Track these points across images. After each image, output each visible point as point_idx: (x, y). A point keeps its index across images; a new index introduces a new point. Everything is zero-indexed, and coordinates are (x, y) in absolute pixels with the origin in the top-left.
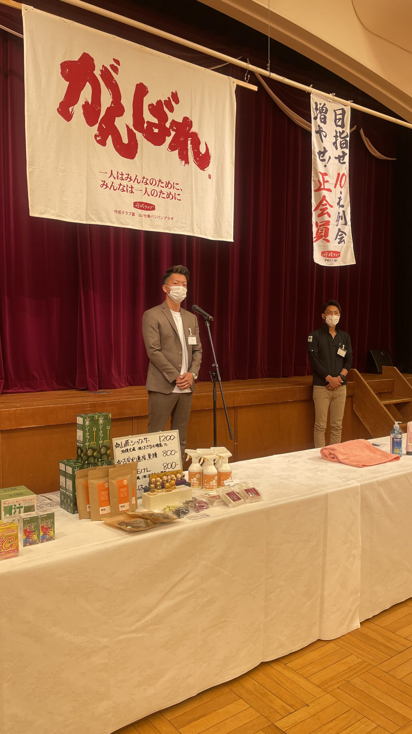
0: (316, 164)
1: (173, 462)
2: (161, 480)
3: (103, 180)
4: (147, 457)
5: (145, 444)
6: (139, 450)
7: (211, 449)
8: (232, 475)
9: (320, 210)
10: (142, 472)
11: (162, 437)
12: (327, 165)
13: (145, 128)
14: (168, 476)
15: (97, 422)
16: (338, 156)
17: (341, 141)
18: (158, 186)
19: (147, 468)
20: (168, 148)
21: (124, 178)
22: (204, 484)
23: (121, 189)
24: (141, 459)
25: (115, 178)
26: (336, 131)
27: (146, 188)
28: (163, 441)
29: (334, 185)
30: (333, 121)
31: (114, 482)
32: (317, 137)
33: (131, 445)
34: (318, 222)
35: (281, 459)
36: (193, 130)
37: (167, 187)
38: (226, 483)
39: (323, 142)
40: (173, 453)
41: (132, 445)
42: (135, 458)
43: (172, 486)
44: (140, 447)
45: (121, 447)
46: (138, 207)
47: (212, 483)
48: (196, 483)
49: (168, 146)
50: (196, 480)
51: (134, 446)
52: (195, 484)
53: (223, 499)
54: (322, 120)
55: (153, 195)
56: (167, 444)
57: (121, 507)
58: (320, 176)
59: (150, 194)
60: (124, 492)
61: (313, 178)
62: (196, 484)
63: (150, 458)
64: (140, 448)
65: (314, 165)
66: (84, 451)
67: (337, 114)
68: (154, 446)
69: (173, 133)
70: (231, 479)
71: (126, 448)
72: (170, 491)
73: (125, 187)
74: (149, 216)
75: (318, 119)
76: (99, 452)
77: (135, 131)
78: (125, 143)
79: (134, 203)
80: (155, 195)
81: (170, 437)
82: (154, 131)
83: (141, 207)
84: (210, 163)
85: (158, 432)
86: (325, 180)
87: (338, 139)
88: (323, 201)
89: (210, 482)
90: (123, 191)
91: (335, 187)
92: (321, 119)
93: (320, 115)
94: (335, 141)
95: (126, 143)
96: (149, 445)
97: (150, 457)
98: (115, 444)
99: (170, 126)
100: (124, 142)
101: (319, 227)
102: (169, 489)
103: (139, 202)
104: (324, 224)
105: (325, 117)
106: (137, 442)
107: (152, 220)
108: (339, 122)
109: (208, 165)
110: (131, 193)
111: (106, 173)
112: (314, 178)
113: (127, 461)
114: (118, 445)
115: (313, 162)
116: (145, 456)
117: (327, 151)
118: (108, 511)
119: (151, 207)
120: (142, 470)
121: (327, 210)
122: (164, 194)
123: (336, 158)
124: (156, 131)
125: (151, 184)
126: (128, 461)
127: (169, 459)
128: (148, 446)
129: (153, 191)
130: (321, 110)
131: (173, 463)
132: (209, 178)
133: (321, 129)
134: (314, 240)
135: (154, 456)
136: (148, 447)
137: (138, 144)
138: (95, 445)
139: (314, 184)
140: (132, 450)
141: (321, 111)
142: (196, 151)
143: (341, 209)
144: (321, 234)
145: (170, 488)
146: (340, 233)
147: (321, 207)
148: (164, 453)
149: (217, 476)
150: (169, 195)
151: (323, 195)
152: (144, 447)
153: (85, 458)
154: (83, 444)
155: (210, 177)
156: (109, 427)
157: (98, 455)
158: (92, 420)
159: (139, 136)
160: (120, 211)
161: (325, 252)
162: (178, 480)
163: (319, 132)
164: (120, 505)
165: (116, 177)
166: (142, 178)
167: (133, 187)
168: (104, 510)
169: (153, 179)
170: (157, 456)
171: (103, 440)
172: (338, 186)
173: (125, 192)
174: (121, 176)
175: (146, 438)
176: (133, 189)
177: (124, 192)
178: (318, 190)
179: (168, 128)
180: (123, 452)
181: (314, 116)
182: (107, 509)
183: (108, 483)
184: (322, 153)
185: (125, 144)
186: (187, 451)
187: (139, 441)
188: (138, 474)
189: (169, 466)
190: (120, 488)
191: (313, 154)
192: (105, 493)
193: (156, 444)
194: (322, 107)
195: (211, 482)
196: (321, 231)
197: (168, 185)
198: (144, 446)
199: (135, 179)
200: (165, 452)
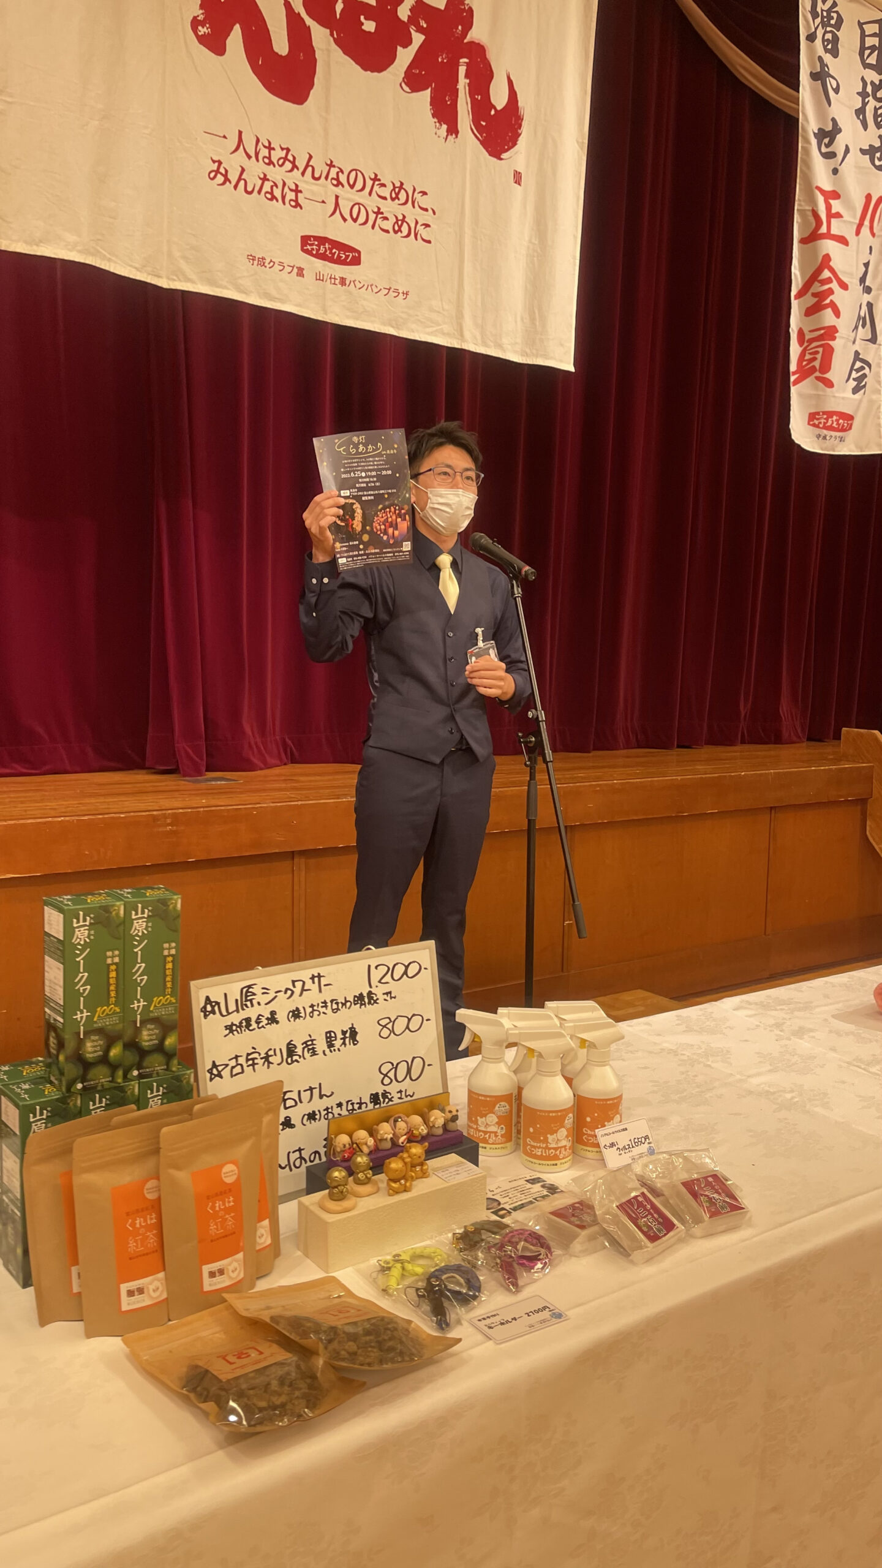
0: (808, 165)
1: (414, 1058)
2: (371, 1141)
3: (216, 158)
4: (321, 1045)
5: (313, 996)
6: (292, 1020)
7: (550, 1008)
8: (623, 1107)
9: (814, 295)
10: (301, 1102)
11: (376, 967)
12: (839, 168)
13: (338, 16)
14: (396, 1121)
15: (121, 928)
16: (868, 148)
17: (875, 107)
18: (370, 194)
19: (320, 1084)
20: (403, 80)
21: (274, 159)
22: (525, 1141)
23: (267, 192)
24: (300, 1053)
25: (249, 157)
26: (863, 79)
27: (337, 197)
28: (380, 982)
29: (855, 227)
30: (856, 52)
31: (183, 1176)
32: (814, 91)
33: (262, 1003)
34: (806, 331)
35: (750, 1016)
36: (476, 34)
37: (397, 200)
38: (604, 1136)
39: (830, 105)
40: (415, 1023)
41: (266, 1004)
42: (278, 1052)
43: (412, 1167)
44: (297, 1009)
45: (224, 1013)
46: (314, 252)
47: (553, 1140)
48: (496, 1133)
49: (403, 75)
50: (497, 1123)
51: (271, 1007)
52: (493, 1135)
53: (605, 1226)
54: (828, 45)
55: (355, 220)
56: (393, 995)
57: (212, 1274)
58: (821, 199)
59: (347, 216)
60: (222, 1213)
61: (799, 205)
62: (496, 1136)
63: (333, 1046)
64: (296, 1014)
65: (804, 168)
66: (70, 1045)
67: (866, 34)
68: (346, 1001)
69: (418, 39)
70: (620, 1122)
71: (243, 1014)
72: (406, 1190)
73: (277, 187)
74: (343, 281)
75: (818, 42)
76: (132, 1045)
77: (309, 21)
78: (280, 53)
79: (302, 237)
80: (362, 219)
81: (407, 967)
82: (363, 27)
83: (321, 251)
84: (520, 138)
85: (363, 953)
86: (833, 211)
87: (868, 101)
88: (823, 271)
89: (549, 1136)
90: (271, 200)
91: (858, 233)
92: (826, 43)
93: (823, 31)
94: (860, 105)
95: (283, 55)
96: (328, 1001)
97: (330, 1045)
98: (202, 1004)
99: (409, 16)
100: (276, 49)
101: (806, 344)
102: (400, 1183)
103: (316, 238)
104: (822, 335)
105: (836, 39)
106: (287, 989)
107: (350, 293)
108: (871, 57)
109: (515, 144)
110: (295, 207)
111: (225, 137)
112: (803, 203)
113: (245, 1065)
114: (210, 1007)
115: (801, 158)
116: (312, 1041)
117: (840, 131)
118: (158, 1293)
119: (351, 255)
120: (302, 1093)
121: (831, 297)
122: (386, 219)
123: (863, 152)
124: (369, 26)
125: (352, 187)
126: (250, 1062)
127: (400, 1049)
128: (325, 1002)
129: (357, 206)
130: (825, 17)
131: (415, 1060)
132: (516, 182)
133: (826, 69)
134: (792, 378)
135: (347, 1040)
136: (326, 1007)
137: (315, 60)
138: (115, 1019)
139: (799, 220)
140: (266, 1022)
141: (825, 20)
142: (479, 97)
143: (867, 298)
144: (811, 365)
145: (404, 1177)
146: (858, 365)
147: (817, 288)
148: (384, 1026)
149: (571, 1115)
150: (400, 221)
151: (824, 253)
152: (311, 1009)
153: (72, 1070)
154: (63, 1018)
155: (518, 178)
156: (173, 945)
157: (127, 1053)
158: (103, 920)
159: (320, 36)
160: (263, 258)
161: (818, 413)
162: (433, 1135)
163: (820, 76)
164: (206, 1269)
165: (252, 153)
166: (327, 165)
167: (299, 189)
168: (141, 1291)
169: (356, 170)
170: (357, 1038)
171: (148, 996)
172: (865, 230)
173: (277, 201)
174: (267, 151)
175: (319, 974)
176: (299, 194)
177: (275, 201)
178: (812, 237)
179: (404, 22)
180: (231, 1031)
181: (808, 31)
182: (151, 1287)
183: (158, 1179)
184: (828, 135)
185: (281, 56)
186: (463, 1014)
187: (294, 986)
188: (286, 1108)
189: (402, 1069)
190: (208, 1198)
191: (802, 136)
192: (145, 1221)
193: (355, 996)
194: (829, 11)
195: (552, 1134)
196: (811, 356)
197: (397, 194)
198: (312, 1006)
199: (307, 166)
200: (388, 1021)
